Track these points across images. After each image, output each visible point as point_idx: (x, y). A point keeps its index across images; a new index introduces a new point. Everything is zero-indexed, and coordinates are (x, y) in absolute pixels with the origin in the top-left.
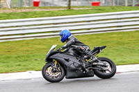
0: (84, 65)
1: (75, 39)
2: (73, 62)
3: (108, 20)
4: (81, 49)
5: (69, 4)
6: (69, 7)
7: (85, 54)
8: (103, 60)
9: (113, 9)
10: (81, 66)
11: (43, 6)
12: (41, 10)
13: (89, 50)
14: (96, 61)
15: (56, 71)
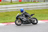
0: (28, 20)
1: (25, 12)
2: (25, 19)
3: (24, 6)
4: (27, 15)
5: (11, 1)
6: (11, 2)
7: (28, 16)
8: (34, 18)
9: (26, 3)
10: (27, 20)
11: (3, 1)
12: (2, 3)
13: (29, 15)
14: (32, 19)
15: (19, 22)
